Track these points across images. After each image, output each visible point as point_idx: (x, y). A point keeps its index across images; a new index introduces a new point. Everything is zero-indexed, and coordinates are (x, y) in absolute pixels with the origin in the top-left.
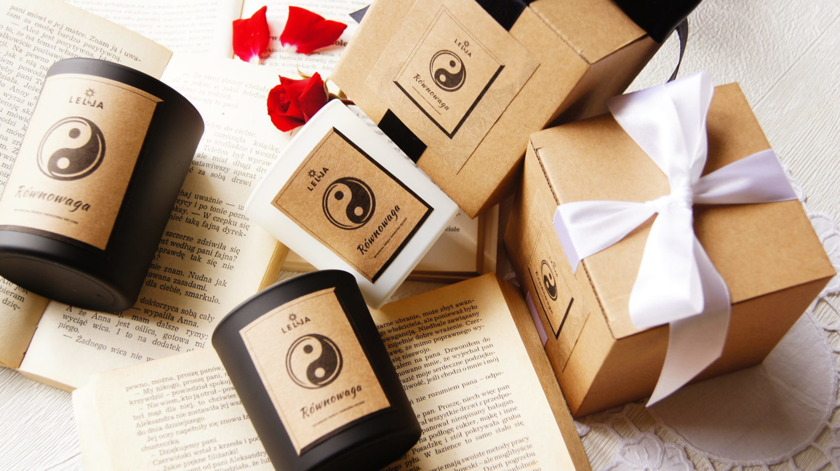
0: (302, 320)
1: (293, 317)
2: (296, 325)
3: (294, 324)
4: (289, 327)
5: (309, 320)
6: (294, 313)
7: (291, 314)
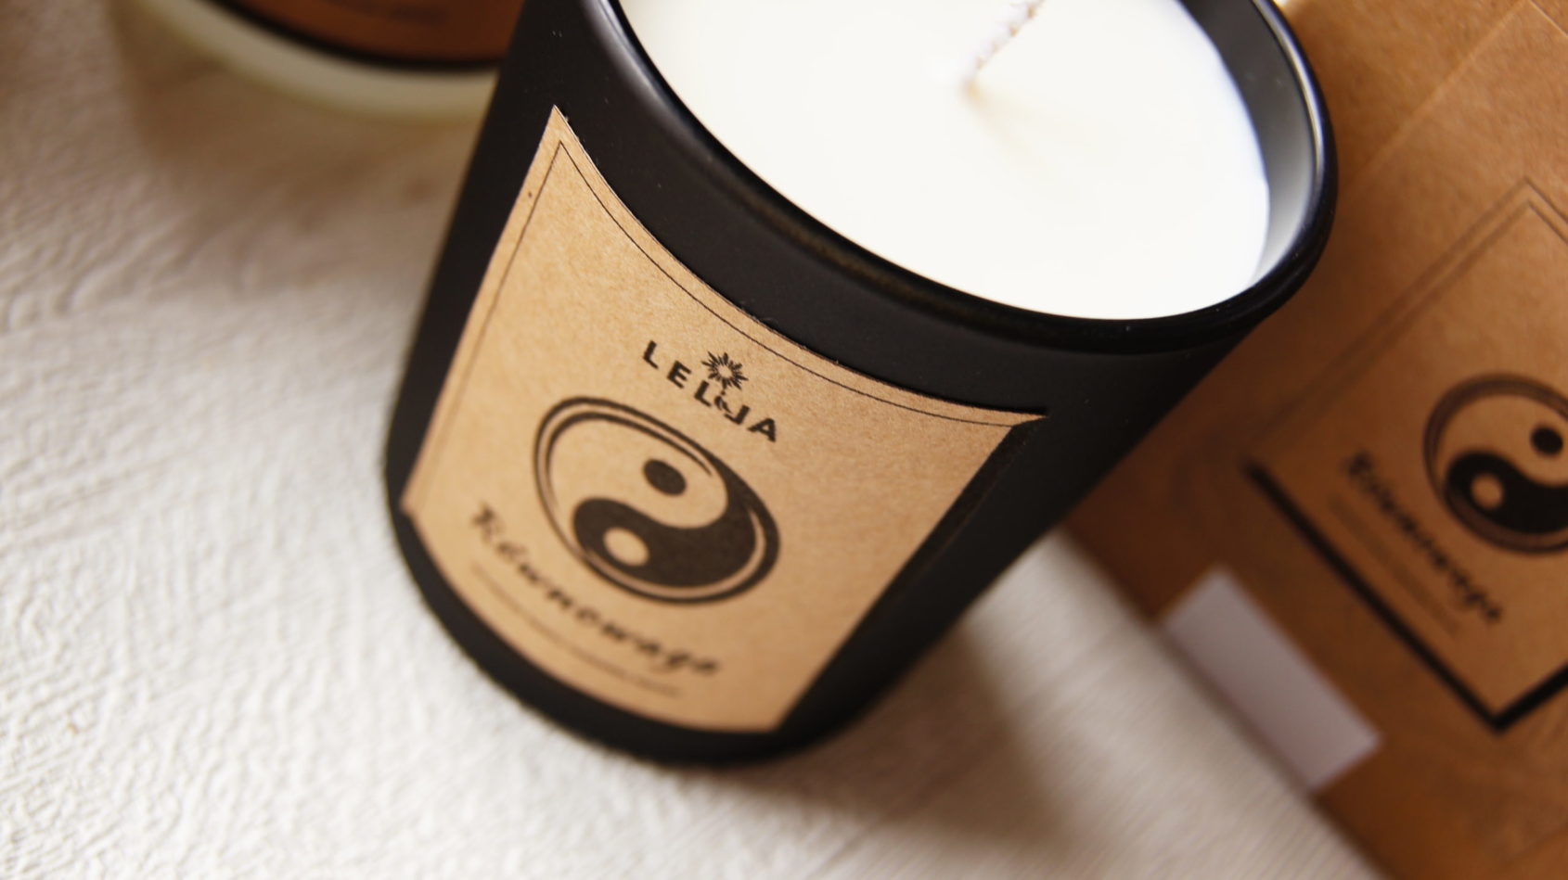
0: (745, 410)
1: (725, 372)
2: (709, 395)
3: (704, 386)
4: (677, 372)
5: (771, 435)
6: (744, 371)
7: (735, 359)
